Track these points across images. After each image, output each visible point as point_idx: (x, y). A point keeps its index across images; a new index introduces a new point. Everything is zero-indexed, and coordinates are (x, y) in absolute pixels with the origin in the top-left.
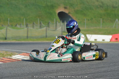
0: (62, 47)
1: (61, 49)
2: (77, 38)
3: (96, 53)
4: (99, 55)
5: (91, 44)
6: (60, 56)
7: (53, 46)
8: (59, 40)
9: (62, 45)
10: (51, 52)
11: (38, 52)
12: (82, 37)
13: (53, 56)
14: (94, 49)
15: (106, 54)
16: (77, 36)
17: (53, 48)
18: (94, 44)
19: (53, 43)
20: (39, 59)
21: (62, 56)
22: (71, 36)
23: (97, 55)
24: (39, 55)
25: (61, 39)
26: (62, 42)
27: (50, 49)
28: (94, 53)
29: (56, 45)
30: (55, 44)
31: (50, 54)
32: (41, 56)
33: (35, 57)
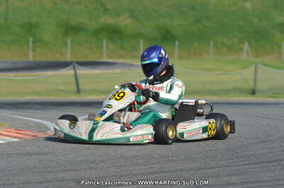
0: (131, 108)
1: (128, 113)
2: (165, 89)
3: (210, 123)
4: (216, 127)
5: (196, 102)
6: (126, 129)
7: (109, 106)
8: (124, 93)
9: (130, 105)
10: (104, 121)
11: (74, 120)
12: (177, 85)
13: (110, 131)
14: (205, 113)
15: (232, 124)
16: (167, 84)
17: (109, 112)
18: (204, 102)
19: (110, 99)
20: (76, 136)
21: (129, 129)
22: (152, 83)
23: (210, 129)
24: (76, 127)
25: (127, 91)
26: (130, 97)
27: (102, 115)
28: (205, 123)
29: (117, 105)
30: (113, 102)
31: (101, 126)
32: (82, 130)
33: (66, 132)
